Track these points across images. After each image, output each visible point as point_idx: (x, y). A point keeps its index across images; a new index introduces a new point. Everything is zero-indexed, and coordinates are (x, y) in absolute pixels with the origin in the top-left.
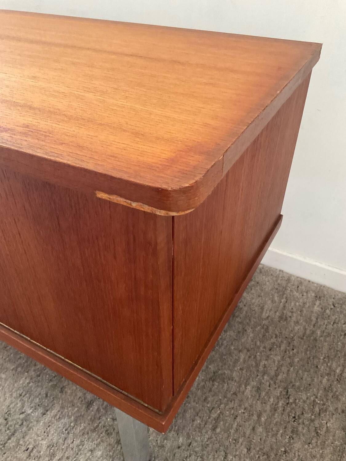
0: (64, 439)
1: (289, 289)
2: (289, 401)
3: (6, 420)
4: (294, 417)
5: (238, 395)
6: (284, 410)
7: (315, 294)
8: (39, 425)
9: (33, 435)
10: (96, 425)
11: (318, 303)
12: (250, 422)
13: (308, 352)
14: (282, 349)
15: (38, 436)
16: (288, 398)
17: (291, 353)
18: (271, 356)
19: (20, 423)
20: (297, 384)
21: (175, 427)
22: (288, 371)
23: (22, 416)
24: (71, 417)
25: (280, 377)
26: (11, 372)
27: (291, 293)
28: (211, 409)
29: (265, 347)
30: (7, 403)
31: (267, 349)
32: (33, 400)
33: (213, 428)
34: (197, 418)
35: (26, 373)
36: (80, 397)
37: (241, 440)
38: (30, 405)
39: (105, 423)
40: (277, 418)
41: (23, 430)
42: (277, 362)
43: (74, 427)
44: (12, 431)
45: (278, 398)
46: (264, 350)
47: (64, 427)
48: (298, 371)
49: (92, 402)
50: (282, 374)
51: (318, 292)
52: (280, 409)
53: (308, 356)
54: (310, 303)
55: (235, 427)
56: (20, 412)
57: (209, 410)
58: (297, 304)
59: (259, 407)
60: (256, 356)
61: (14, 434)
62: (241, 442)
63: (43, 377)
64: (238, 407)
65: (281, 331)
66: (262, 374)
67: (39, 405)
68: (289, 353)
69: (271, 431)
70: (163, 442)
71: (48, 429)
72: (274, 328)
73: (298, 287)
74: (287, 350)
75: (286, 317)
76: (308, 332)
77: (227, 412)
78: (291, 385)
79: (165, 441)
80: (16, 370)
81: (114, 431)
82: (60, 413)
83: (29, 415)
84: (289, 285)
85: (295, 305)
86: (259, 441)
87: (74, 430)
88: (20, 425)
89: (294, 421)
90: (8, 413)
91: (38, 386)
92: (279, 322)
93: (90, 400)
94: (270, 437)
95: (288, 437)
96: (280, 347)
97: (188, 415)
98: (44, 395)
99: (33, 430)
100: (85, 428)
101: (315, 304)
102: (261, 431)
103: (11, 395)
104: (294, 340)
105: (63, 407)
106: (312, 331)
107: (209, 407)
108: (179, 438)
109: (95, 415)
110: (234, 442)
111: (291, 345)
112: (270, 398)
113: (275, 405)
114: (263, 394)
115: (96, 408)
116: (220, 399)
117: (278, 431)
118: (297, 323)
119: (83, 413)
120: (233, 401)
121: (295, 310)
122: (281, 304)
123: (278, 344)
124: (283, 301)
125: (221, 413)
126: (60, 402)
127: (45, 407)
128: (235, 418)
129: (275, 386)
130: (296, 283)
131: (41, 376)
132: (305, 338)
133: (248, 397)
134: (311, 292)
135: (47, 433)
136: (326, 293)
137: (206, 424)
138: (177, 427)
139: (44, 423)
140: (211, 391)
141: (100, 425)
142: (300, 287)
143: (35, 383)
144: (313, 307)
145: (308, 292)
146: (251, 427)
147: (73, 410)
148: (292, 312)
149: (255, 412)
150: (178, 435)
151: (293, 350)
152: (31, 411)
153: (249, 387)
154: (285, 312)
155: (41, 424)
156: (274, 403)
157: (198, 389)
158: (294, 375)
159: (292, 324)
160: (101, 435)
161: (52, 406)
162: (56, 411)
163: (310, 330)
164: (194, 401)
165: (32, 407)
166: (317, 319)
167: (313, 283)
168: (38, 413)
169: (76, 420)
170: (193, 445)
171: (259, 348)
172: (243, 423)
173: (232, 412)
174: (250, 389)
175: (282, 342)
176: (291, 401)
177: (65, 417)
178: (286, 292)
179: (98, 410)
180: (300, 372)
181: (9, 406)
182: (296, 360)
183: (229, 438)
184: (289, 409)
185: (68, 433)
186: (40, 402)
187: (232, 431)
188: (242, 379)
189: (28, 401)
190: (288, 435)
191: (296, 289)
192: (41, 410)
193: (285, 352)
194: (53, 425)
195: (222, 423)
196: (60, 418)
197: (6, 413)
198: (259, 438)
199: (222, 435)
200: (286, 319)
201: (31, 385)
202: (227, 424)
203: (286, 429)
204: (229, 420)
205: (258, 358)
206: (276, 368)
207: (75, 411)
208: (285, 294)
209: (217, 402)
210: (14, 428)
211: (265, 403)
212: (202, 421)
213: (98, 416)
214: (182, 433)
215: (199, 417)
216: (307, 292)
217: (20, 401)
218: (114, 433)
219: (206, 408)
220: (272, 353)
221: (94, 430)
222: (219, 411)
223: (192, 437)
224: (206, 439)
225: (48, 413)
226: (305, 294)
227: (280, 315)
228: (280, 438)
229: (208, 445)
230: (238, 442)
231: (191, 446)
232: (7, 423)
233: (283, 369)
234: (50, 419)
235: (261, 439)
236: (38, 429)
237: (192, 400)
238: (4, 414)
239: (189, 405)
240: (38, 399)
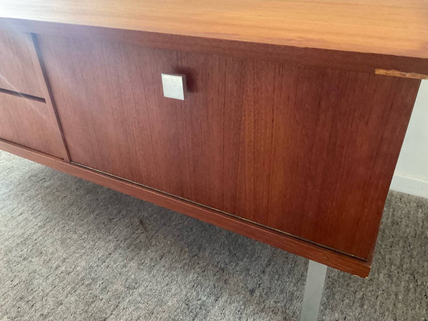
0: (239, 318)
1: (394, 201)
2: (418, 283)
3: (187, 305)
4: (426, 295)
5: (374, 280)
6: (415, 290)
7: (417, 203)
8: (215, 309)
9: (212, 316)
10: (262, 307)
11: (420, 210)
12: (390, 300)
13: (423, 248)
14: (401, 246)
15: (217, 317)
16: (417, 281)
17: (409, 248)
18: (393, 251)
19: (199, 307)
20: (421, 271)
21: (329, 305)
22: (411, 261)
23: (199, 302)
24: (240, 302)
25: (405, 266)
26: (179, 269)
27: (396, 204)
28: (355, 292)
29: (386, 245)
30: (184, 292)
31: (388, 247)
32: (205, 289)
33: (361, 305)
34: (345, 298)
35: (193, 270)
36: (242, 287)
37: (387, 314)
38: (204, 293)
39: (270, 305)
40: (411, 296)
41: (203, 312)
42: (399, 256)
43: (245, 309)
44: (195, 313)
45: (408, 282)
46: (386, 247)
47: (236, 310)
48: (418, 262)
49: (253, 290)
50: (406, 264)
51: (418, 202)
52: (412, 290)
53: (424, 250)
54: (415, 211)
55: (379, 304)
56: (197, 299)
57: (353, 293)
58: (404, 212)
59: (394, 288)
60: (380, 252)
61: (197, 316)
62: (387, 315)
63: (207, 272)
64: (377, 290)
65: (395, 232)
66: (389, 265)
67: (210, 294)
68: (407, 248)
69: (409, 306)
70: (323, 317)
71: (223, 311)
72: (390, 231)
73: (401, 199)
74: (405, 247)
75: (397, 222)
76: (418, 232)
77: (369, 294)
78: (416, 272)
79: (324, 317)
80: (184, 268)
81: (278, 311)
82: (229, 299)
83: (204, 301)
84: (393, 198)
85: (402, 212)
86: (402, 313)
87: (246, 311)
88: (200, 309)
89: (426, 298)
90: (187, 300)
91: (205, 279)
92: (393, 226)
93: (251, 289)
94: (410, 310)
95: (425, 310)
96: (399, 244)
97: (337, 297)
98: (213, 286)
99: (211, 312)
100: (254, 309)
101: (418, 212)
102: (402, 306)
103: (185, 287)
104: (409, 239)
105: (230, 295)
106: (421, 232)
107: (352, 291)
108: (335, 314)
109: (259, 299)
110: (382, 315)
111: (407, 242)
112: (401, 282)
113: (407, 287)
114: (395, 279)
115: (259, 294)
116: (360, 284)
117: (415, 306)
118: (407, 226)
119: (249, 299)
120: (371, 286)
121: (403, 217)
122: (390, 213)
123: (396, 242)
124: (391, 210)
125: (364, 294)
126: (227, 291)
127: (215, 295)
128: (377, 298)
129: (403, 273)
130: (398, 196)
131: (206, 272)
132: (417, 237)
133: (383, 282)
134: (412, 202)
135: (224, 314)
136: (425, 203)
137: (354, 303)
138: (330, 306)
139: (218, 307)
140: (351, 279)
141: (266, 307)
142: (402, 199)
143: (202, 277)
144: (418, 214)
145: (411, 203)
146: (392, 304)
147: (240, 297)
148: (401, 219)
149: (392, 293)
150: (333, 311)
151: (410, 246)
152: (205, 298)
153: (381, 275)
154: (395, 218)
155: (217, 308)
156: (406, 285)
157: (340, 278)
158: (416, 265)
159: (403, 226)
160: (269, 314)
161: (221, 294)
162: (226, 298)
163: (420, 231)
164: (339, 287)
165: (206, 295)
166: (423, 222)
167: (412, 196)
168: (212, 300)
169: (244, 304)
170: (348, 319)
171: (381, 245)
172: (385, 301)
173: (373, 293)
174: (383, 276)
175: (399, 241)
176: (419, 283)
177: (235, 302)
178: (391, 204)
179: (261, 296)
180: (421, 262)
181: (186, 295)
182: (415, 253)
183: (376, 312)
184: (419, 290)
185: (241, 314)
186: (211, 291)
187: (378, 308)
188: (374, 269)
189: (201, 291)
190: (424, 308)
191: (400, 201)
192: (213, 298)
193: (404, 248)
194: (227, 308)
195: (367, 301)
196: (230, 303)
197: (186, 300)
198: (401, 311)
199: (370, 310)
200: (397, 224)
201: (199, 278)
202: (371, 303)
203: (422, 304)
204: (373, 299)
205: (383, 253)
206: (400, 260)
207: (241, 297)
208: (391, 205)
209: (358, 286)
210: (195, 311)
211: (398, 286)
212: (350, 301)
213: (261, 300)
214: (336, 310)
215: (347, 298)
216: (409, 203)
217: (194, 291)
218: (279, 312)
219: (350, 291)
220: (393, 249)
221: (262, 311)
222: (362, 293)
223: (345, 313)
224: (357, 314)
225: (220, 299)
226: (408, 204)
227: (391, 221)
228: (419, 311)
229: (360, 318)
230: (385, 315)
231: (346, 319)
232: (189, 308)
233: (406, 260)
234: (223, 304)
235: (403, 312)
236: (215, 312)
237: (337, 286)
238: (184, 301)
239: (336, 290)
240: (208, 289)
